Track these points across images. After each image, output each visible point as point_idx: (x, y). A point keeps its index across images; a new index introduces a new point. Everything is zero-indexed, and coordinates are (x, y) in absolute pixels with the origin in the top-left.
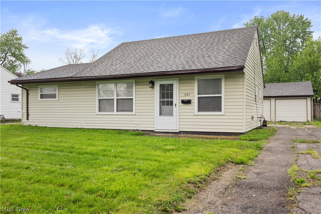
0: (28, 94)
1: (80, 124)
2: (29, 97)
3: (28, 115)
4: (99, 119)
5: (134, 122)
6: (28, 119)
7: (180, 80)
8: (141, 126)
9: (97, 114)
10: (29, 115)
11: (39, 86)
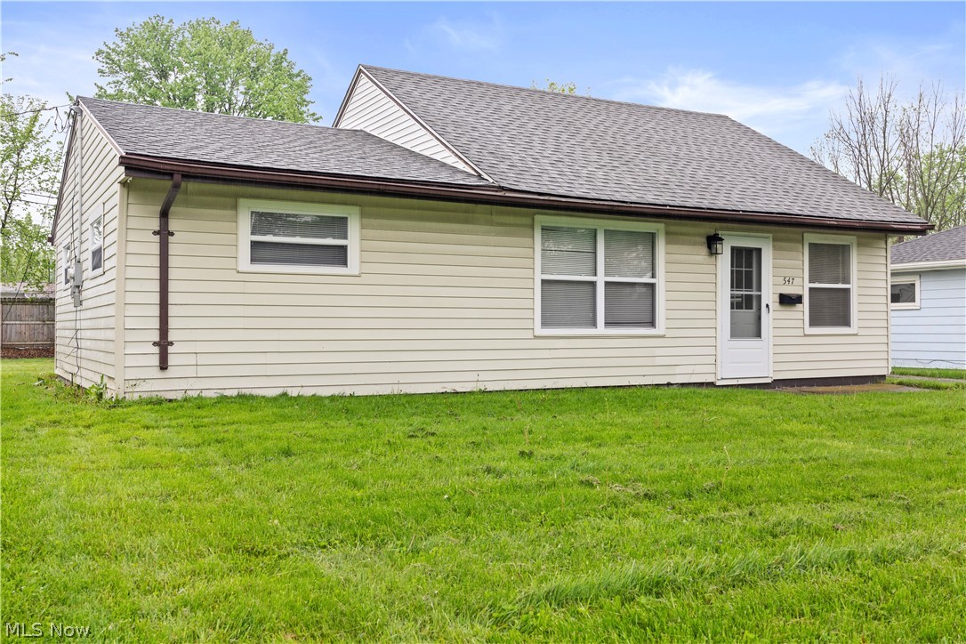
0: (164, 234)
1: (473, 376)
2: (173, 249)
3: (163, 344)
4: (546, 354)
5: (659, 361)
6: (164, 365)
7: (775, 240)
8: (678, 370)
9: (537, 334)
10: (171, 344)
11: (242, 201)
